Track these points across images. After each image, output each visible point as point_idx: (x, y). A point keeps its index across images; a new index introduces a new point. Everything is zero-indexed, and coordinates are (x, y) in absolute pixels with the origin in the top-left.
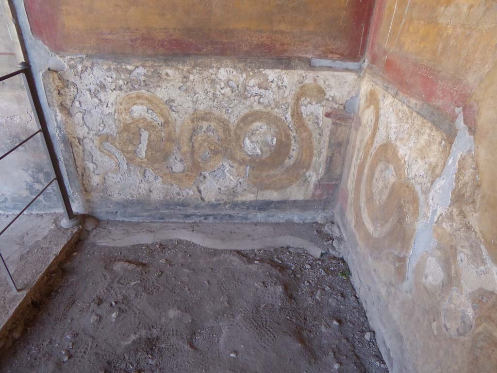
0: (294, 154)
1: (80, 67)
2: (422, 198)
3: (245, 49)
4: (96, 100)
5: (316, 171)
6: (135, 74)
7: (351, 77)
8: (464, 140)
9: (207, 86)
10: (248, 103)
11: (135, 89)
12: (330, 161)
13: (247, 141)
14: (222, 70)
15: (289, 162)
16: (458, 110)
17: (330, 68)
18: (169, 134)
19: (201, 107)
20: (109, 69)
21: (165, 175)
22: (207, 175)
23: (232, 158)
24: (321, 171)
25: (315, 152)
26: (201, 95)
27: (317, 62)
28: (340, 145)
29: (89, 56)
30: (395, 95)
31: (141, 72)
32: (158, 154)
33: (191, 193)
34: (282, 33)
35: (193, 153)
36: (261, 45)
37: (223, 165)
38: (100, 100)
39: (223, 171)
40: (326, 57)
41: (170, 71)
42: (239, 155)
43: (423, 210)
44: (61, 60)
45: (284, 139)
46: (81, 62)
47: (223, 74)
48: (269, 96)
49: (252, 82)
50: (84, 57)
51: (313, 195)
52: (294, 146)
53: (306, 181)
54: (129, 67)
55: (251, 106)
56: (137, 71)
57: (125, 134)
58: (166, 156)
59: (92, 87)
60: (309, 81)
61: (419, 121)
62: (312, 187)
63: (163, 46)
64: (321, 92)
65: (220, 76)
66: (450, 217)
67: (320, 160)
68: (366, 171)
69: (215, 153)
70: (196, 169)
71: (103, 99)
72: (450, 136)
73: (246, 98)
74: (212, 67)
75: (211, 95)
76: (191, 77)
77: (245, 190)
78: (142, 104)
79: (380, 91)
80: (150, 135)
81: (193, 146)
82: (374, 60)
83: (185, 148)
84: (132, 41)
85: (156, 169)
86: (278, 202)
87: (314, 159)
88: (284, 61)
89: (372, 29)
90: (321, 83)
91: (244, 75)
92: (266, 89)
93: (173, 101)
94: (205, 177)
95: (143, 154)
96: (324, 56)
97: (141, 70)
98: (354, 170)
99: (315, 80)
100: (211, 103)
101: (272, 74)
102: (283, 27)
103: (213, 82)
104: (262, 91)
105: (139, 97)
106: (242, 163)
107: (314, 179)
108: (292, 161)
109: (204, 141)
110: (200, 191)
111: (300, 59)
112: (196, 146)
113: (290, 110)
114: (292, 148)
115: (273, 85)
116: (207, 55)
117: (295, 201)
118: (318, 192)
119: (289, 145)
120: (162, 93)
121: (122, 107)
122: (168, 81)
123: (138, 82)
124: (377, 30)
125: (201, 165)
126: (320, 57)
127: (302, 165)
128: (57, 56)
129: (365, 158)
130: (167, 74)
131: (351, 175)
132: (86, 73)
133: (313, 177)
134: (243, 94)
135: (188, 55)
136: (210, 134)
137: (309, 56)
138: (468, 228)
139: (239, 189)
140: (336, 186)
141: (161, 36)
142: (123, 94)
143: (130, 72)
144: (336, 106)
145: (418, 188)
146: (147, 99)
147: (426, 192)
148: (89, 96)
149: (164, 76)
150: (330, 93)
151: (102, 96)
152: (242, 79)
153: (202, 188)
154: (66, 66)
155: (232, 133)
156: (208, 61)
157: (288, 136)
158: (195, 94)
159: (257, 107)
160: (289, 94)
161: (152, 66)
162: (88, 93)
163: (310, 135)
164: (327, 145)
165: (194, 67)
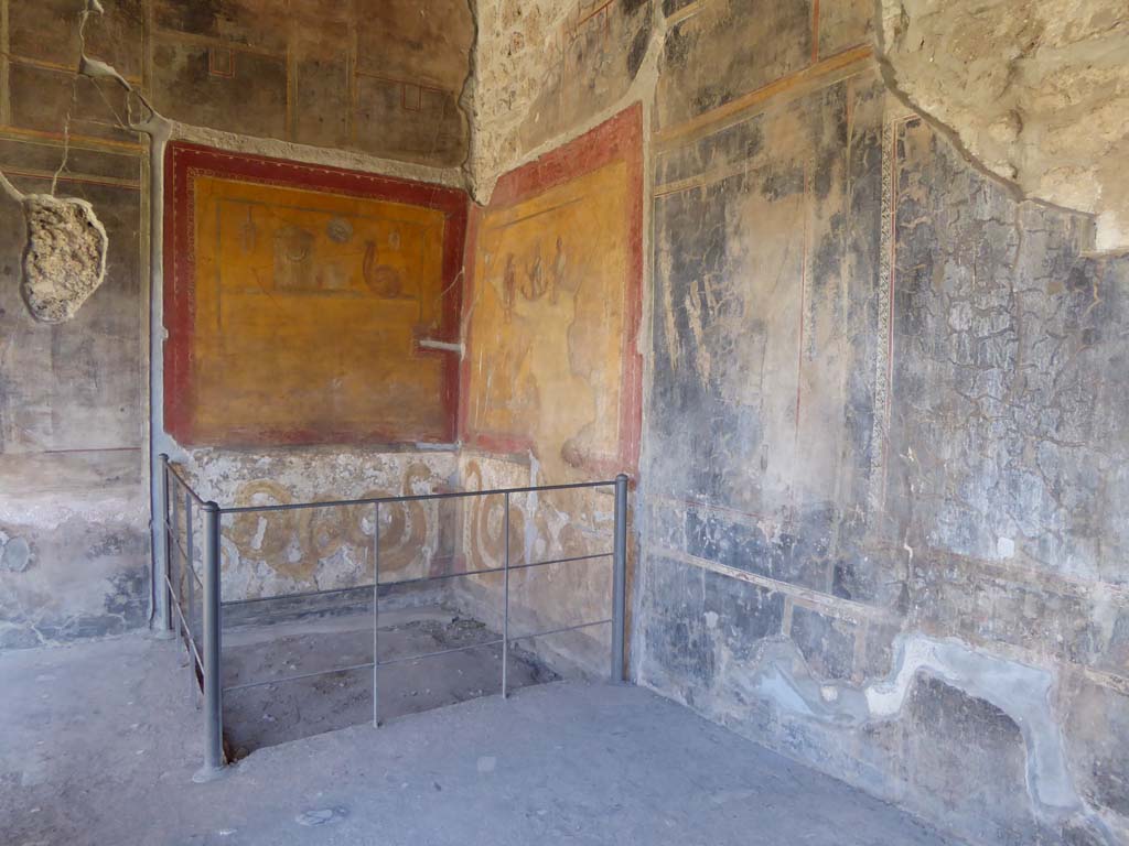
0: (408, 530)
1: (206, 459)
2: (523, 510)
3: (361, 437)
4: (217, 491)
5: (431, 546)
6: (260, 463)
7: (450, 456)
8: (535, 465)
9: (328, 471)
10: (365, 484)
11: (258, 477)
12: (442, 534)
13: (365, 521)
14: (341, 456)
15: (405, 539)
16: (529, 451)
17: (431, 450)
18: (289, 520)
19: (321, 491)
20: (234, 460)
21: (280, 566)
22: (325, 562)
23: (352, 541)
24: (435, 545)
25: (428, 526)
26: (321, 480)
27: (422, 445)
28: (448, 517)
29: (216, 449)
30: (491, 457)
31: (265, 461)
32: (275, 543)
33: (308, 585)
34: (391, 423)
35: (311, 539)
36: (375, 434)
37: (341, 549)
38: (221, 491)
39: (341, 556)
40: (427, 441)
41: (293, 459)
42: (357, 536)
43: (525, 517)
44: (188, 454)
45: (399, 516)
46: (207, 454)
47: (342, 459)
48: (383, 477)
49: (368, 465)
50: (212, 449)
51: (431, 572)
52: (408, 522)
53: (422, 557)
54: (255, 457)
55: (368, 487)
56: (263, 460)
57: (242, 524)
58: (283, 545)
59: (215, 478)
60: (416, 461)
61: (509, 466)
62: (428, 563)
63: (289, 437)
64: (427, 470)
65: (340, 462)
66: (540, 508)
67: (432, 533)
68: (479, 524)
69: (334, 536)
70: (313, 556)
71: (224, 489)
72: (529, 466)
73: (363, 480)
74: (332, 454)
75: (331, 479)
76: (314, 464)
77: (364, 574)
78: (264, 491)
79: (478, 460)
80: (268, 523)
81: (312, 532)
82: (467, 439)
83: (304, 534)
84: (261, 433)
85: (272, 561)
86: (397, 583)
87: (428, 533)
88: (394, 446)
89: (460, 418)
90: (426, 462)
91: (361, 460)
92: (380, 470)
93: (294, 487)
94: (322, 565)
95: (259, 545)
96: (426, 440)
97: (267, 460)
98: (467, 533)
99: (421, 460)
100: (330, 487)
101: (384, 457)
102: (390, 419)
103: (333, 467)
104: (377, 473)
105: (261, 485)
106: (360, 544)
107: (429, 555)
108: (408, 538)
109: (323, 524)
110: (316, 582)
111: (406, 443)
112: (315, 530)
113: (402, 488)
114: (407, 524)
115: (387, 467)
116: (327, 444)
117: (414, 581)
118: (435, 568)
119: (404, 522)
120: (284, 480)
121: (243, 496)
122: (291, 468)
123: (262, 470)
124: (464, 419)
125: (320, 551)
126: (423, 441)
127: (418, 540)
128: (184, 450)
129: (476, 514)
130: (291, 462)
131: (465, 538)
132: (211, 465)
133: (429, 552)
134: (359, 476)
135: (312, 444)
136: (329, 517)
137: (414, 441)
138: (548, 506)
139: (358, 574)
140: (450, 559)
141: (288, 429)
142: (245, 483)
143: (256, 461)
144: (440, 481)
145: (520, 506)
146: (269, 486)
147: (524, 506)
148: (210, 487)
149: (288, 464)
150: (434, 471)
151: (223, 486)
152: (359, 464)
153: (318, 578)
154: (192, 458)
155: (351, 515)
156: (327, 448)
157: (402, 514)
158: (317, 478)
159: (373, 488)
160: (400, 473)
161: (278, 455)
162: (209, 483)
163: (422, 510)
164: (437, 520)
165: (316, 455)
